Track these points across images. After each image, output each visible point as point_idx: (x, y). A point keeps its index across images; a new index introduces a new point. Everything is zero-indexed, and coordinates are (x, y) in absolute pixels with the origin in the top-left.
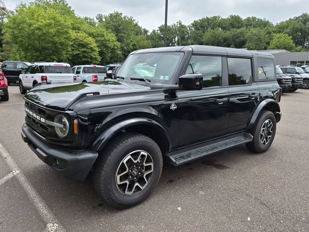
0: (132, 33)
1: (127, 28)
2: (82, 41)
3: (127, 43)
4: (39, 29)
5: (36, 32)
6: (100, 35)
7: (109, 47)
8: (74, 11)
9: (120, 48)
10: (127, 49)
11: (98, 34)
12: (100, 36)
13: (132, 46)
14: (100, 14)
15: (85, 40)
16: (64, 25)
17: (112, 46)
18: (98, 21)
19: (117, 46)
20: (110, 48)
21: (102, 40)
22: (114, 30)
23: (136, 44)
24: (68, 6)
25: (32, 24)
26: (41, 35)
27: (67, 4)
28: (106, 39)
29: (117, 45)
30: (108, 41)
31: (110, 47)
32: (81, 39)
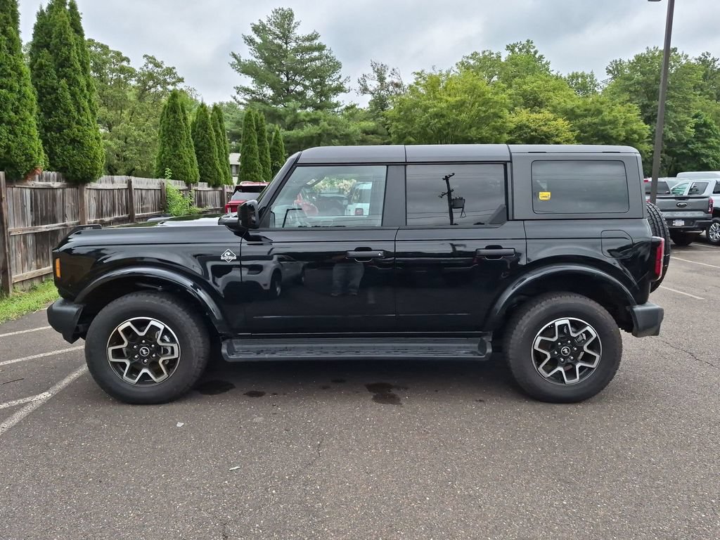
0: (695, 95)
1: (681, 84)
2: (536, 130)
3: (678, 122)
4: (439, 116)
5: (433, 122)
6: (591, 113)
7: (612, 137)
8: (549, 63)
9: (648, 137)
10: (677, 136)
11: (585, 110)
12: (592, 115)
13: (691, 128)
14: (618, 60)
15: (545, 129)
16: (492, 100)
17: (620, 135)
18: (611, 77)
19: (638, 134)
20: (613, 139)
21: (594, 124)
22: (644, 93)
23: (709, 121)
24: (537, 56)
25: (429, 108)
26: (442, 128)
27: (536, 52)
28: (607, 119)
29: (639, 131)
30: (610, 122)
31: (614, 137)
32: (533, 126)
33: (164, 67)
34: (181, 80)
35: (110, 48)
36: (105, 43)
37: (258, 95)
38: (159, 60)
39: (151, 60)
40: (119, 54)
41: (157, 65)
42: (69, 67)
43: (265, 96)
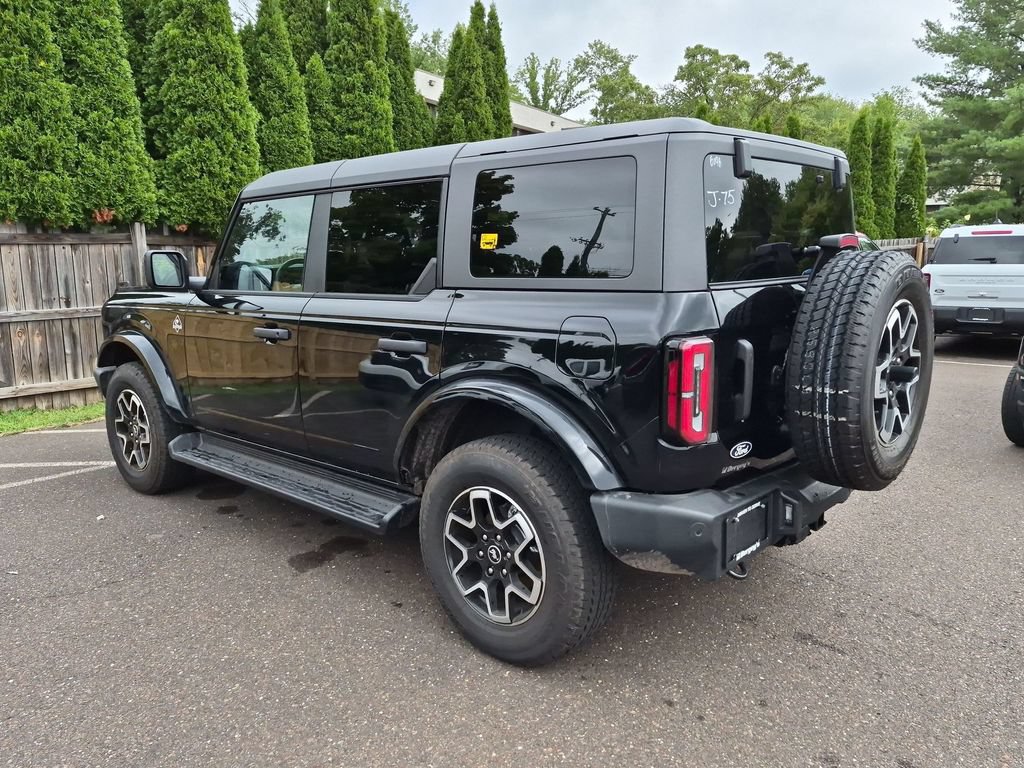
33: (795, 65)
34: (820, 81)
35: (722, 53)
36: (713, 48)
37: (958, 84)
38: (786, 56)
39: (775, 58)
40: (734, 58)
41: (784, 66)
42: (469, 96)
43: (970, 84)
